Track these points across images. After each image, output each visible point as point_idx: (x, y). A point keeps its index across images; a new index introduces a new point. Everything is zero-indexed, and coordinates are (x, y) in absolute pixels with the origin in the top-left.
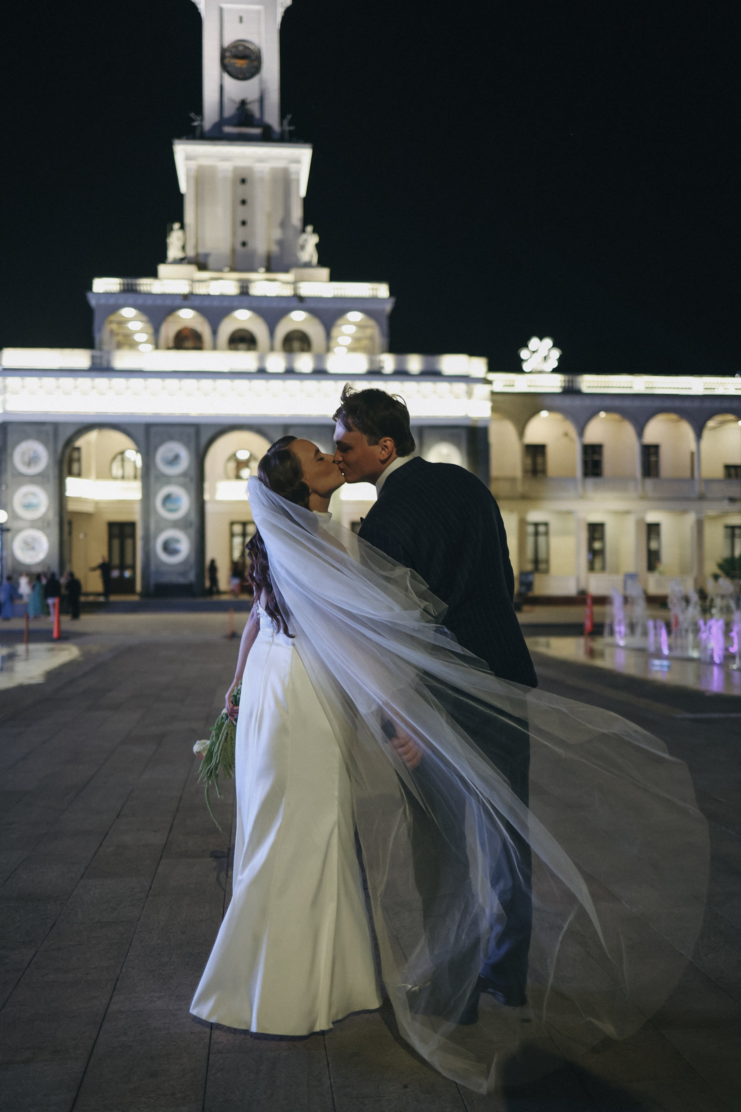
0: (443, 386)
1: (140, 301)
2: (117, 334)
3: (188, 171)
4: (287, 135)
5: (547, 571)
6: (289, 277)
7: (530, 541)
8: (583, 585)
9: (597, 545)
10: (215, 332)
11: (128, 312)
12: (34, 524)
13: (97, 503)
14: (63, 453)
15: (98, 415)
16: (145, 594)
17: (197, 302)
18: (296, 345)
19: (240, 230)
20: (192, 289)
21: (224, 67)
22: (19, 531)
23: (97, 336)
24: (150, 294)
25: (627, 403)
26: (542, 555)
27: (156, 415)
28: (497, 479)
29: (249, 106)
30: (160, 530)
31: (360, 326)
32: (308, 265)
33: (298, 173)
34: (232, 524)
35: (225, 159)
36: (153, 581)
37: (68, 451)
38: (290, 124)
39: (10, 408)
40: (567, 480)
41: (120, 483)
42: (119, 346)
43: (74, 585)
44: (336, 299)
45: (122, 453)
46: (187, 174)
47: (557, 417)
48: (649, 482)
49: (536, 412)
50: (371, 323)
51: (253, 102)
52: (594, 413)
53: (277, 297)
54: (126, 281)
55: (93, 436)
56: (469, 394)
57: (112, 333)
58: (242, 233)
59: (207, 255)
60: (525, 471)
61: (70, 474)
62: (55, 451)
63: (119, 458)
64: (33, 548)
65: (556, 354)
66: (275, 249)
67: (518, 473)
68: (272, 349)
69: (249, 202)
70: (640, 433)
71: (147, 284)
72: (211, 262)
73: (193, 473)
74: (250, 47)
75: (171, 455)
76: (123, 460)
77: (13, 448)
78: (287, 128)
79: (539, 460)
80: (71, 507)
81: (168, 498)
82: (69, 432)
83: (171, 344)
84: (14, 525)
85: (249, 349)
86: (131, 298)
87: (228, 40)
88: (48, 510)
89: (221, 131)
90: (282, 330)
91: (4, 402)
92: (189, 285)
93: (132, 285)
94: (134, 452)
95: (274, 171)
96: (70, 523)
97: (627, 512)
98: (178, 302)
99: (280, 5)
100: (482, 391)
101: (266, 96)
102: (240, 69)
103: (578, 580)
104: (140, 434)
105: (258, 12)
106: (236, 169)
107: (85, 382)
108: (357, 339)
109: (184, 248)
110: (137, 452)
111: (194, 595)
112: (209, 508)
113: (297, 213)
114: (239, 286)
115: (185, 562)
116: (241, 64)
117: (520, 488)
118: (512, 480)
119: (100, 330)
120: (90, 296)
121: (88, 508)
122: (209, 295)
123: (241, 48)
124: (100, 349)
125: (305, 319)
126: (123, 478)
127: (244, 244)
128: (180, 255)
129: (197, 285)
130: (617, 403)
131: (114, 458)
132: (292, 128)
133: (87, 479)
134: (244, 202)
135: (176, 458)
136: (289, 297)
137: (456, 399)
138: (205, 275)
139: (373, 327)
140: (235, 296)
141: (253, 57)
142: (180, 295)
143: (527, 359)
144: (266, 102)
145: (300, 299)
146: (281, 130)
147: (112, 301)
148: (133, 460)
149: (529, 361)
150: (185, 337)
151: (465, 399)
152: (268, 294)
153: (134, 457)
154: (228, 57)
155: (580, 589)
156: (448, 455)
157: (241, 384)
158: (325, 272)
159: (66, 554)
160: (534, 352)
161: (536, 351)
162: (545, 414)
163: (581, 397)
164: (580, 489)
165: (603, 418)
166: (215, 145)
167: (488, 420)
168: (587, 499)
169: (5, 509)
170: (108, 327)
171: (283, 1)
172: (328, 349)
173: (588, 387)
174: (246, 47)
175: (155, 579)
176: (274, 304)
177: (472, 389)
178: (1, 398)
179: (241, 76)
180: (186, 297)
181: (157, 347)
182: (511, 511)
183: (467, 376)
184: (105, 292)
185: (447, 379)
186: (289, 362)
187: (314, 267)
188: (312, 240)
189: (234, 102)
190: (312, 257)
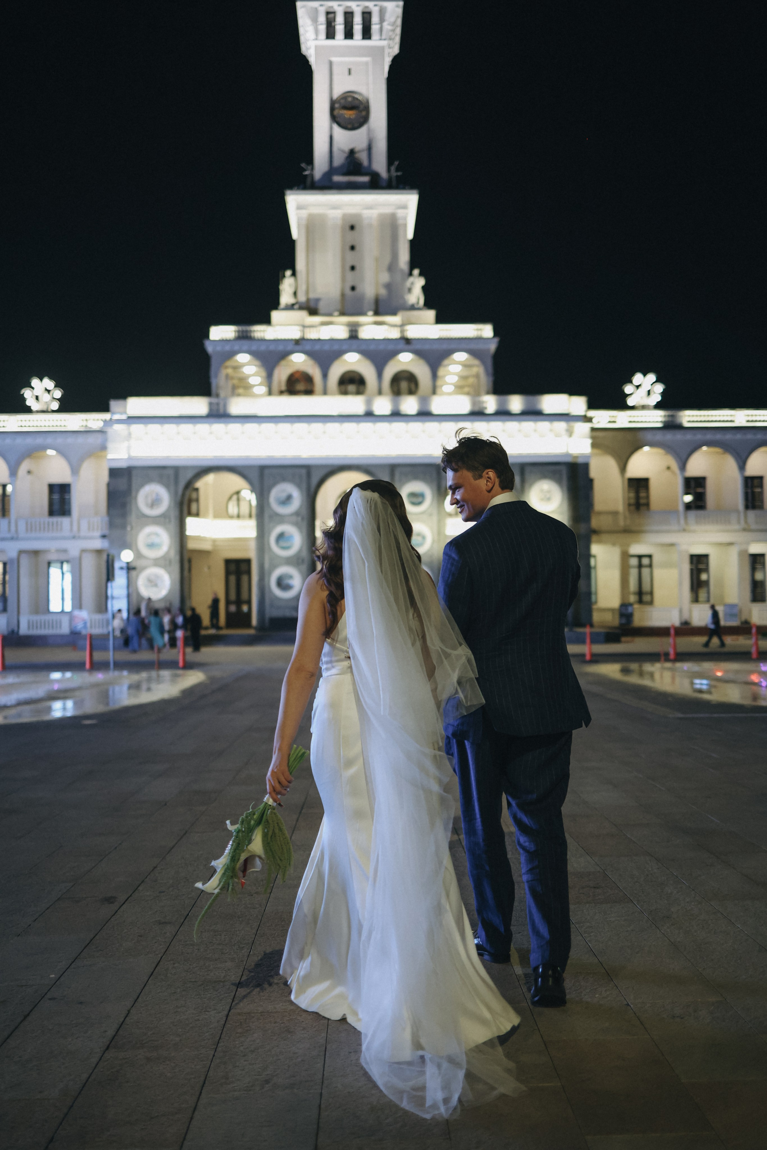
0: (543, 426)
1: (254, 348)
2: (232, 378)
3: (299, 219)
4: (394, 183)
5: (651, 603)
6: (396, 319)
7: (634, 573)
8: (686, 616)
9: (701, 577)
10: (325, 375)
11: (243, 358)
12: (157, 562)
13: (214, 541)
14: (183, 495)
15: (216, 458)
16: (261, 627)
17: (308, 347)
18: (403, 386)
19: (349, 274)
20: (304, 334)
21: (334, 118)
22: (144, 568)
23: (214, 382)
24: (263, 340)
25: (729, 436)
26: (646, 587)
27: (269, 458)
28: (600, 513)
29: (357, 155)
30: (274, 567)
31: (466, 365)
32: (413, 308)
33: (405, 218)
35: (335, 207)
36: (268, 614)
37: (187, 493)
38: (397, 170)
39: (134, 454)
40: (669, 512)
41: (235, 522)
42: (235, 392)
44: (440, 340)
45: (238, 493)
46: (298, 222)
47: (658, 451)
48: (751, 514)
49: (637, 447)
50: (476, 362)
51: (362, 151)
52: (697, 447)
53: (384, 340)
54: (240, 328)
55: (210, 478)
56: (570, 432)
57: (227, 377)
58: (351, 278)
59: (318, 300)
60: (628, 505)
61: (190, 514)
62: (176, 493)
63: (235, 497)
64: (156, 585)
65: (660, 388)
66: (383, 292)
67: (621, 507)
68: (380, 393)
69: (358, 247)
70: (742, 466)
71: (261, 331)
72: (322, 307)
73: (305, 512)
74: (359, 98)
75: (284, 495)
76: (238, 500)
77: (137, 491)
78: (394, 174)
79: (643, 494)
80: (191, 545)
81: (281, 536)
82: (189, 475)
83: (284, 387)
84: (138, 564)
85: (358, 392)
86: (245, 344)
87: (338, 91)
88: (170, 548)
89: (330, 180)
90: (390, 371)
91: (129, 448)
92: (300, 331)
93: (247, 331)
94: (249, 492)
95: (382, 217)
96: (190, 561)
97: (731, 544)
98: (290, 347)
99: (387, 55)
100: (583, 428)
101: (374, 145)
102: (350, 119)
103: (681, 611)
104: (254, 475)
105: (367, 63)
106: (345, 217)
107: (203, 428)
108: (464, 378)
109: (295, 294)
110: (252, 491)
113: (404, 256)
114: (348, 331)
116: (350, 115)
117: (621, 521)
118: (615, 513)
119: (216, 376)
120: (207, 344)
121: (206, 546)
122: (319, 340)
123: (350, 99)
124: (217, 396)
125: (412, 360)
126: (238, 516)
127: (353, 288)
128: (292, 300)
129: (307, 330)
130: (719, 436)
131: (230, 498)
132: (399, 174)
133: (205, 518)
134: (353, 248)
135: (289, 498)
136: (396, 339)
137: (556, 436)
138: (316, 319)
139: (477, 366)
140: (345, 340)
141: (362, 107)
142: (292, 340)
143: (631, 394)
144: (374, 150)
145: (408, 341)
146: (389, 177)
147: (227, 348)
148: (248, 499)
149: (633, 396)
150: (297, 381)
151: (565, 437)
152: (376, 338)
153: (249, 496)
154: (337, 108)
155: (683, 620)
156: (549, 492)
157: (350, 427)
158: (431, 314)
159: (186, 590)
160: (638, 387)
161: (640, 385)
162: (646, 449)
163: (682, 432)
164: (682, 521)
165: (705, 452)
166: (325, 194)
167: (588, 457)
168: (690, 531)
169: (130, 548)
170: (224, 372)
171: (391, 50)
172: (434, 392)
173: (689, 422)
174: (354, 98)
175: (271, 612)
176: (381, 347)
177: (573, 427)
178: (126, 444)
179: (349, 126)
180: (297, 342)
181: (270, 393)
182: (614, 544)
183: (567, 415)
184: (221, 339)
185: (548, 417)
186: (396, 404)
187: (419, 309)
188: (418, 282)
189: (343, 151)
190: (419, 299)
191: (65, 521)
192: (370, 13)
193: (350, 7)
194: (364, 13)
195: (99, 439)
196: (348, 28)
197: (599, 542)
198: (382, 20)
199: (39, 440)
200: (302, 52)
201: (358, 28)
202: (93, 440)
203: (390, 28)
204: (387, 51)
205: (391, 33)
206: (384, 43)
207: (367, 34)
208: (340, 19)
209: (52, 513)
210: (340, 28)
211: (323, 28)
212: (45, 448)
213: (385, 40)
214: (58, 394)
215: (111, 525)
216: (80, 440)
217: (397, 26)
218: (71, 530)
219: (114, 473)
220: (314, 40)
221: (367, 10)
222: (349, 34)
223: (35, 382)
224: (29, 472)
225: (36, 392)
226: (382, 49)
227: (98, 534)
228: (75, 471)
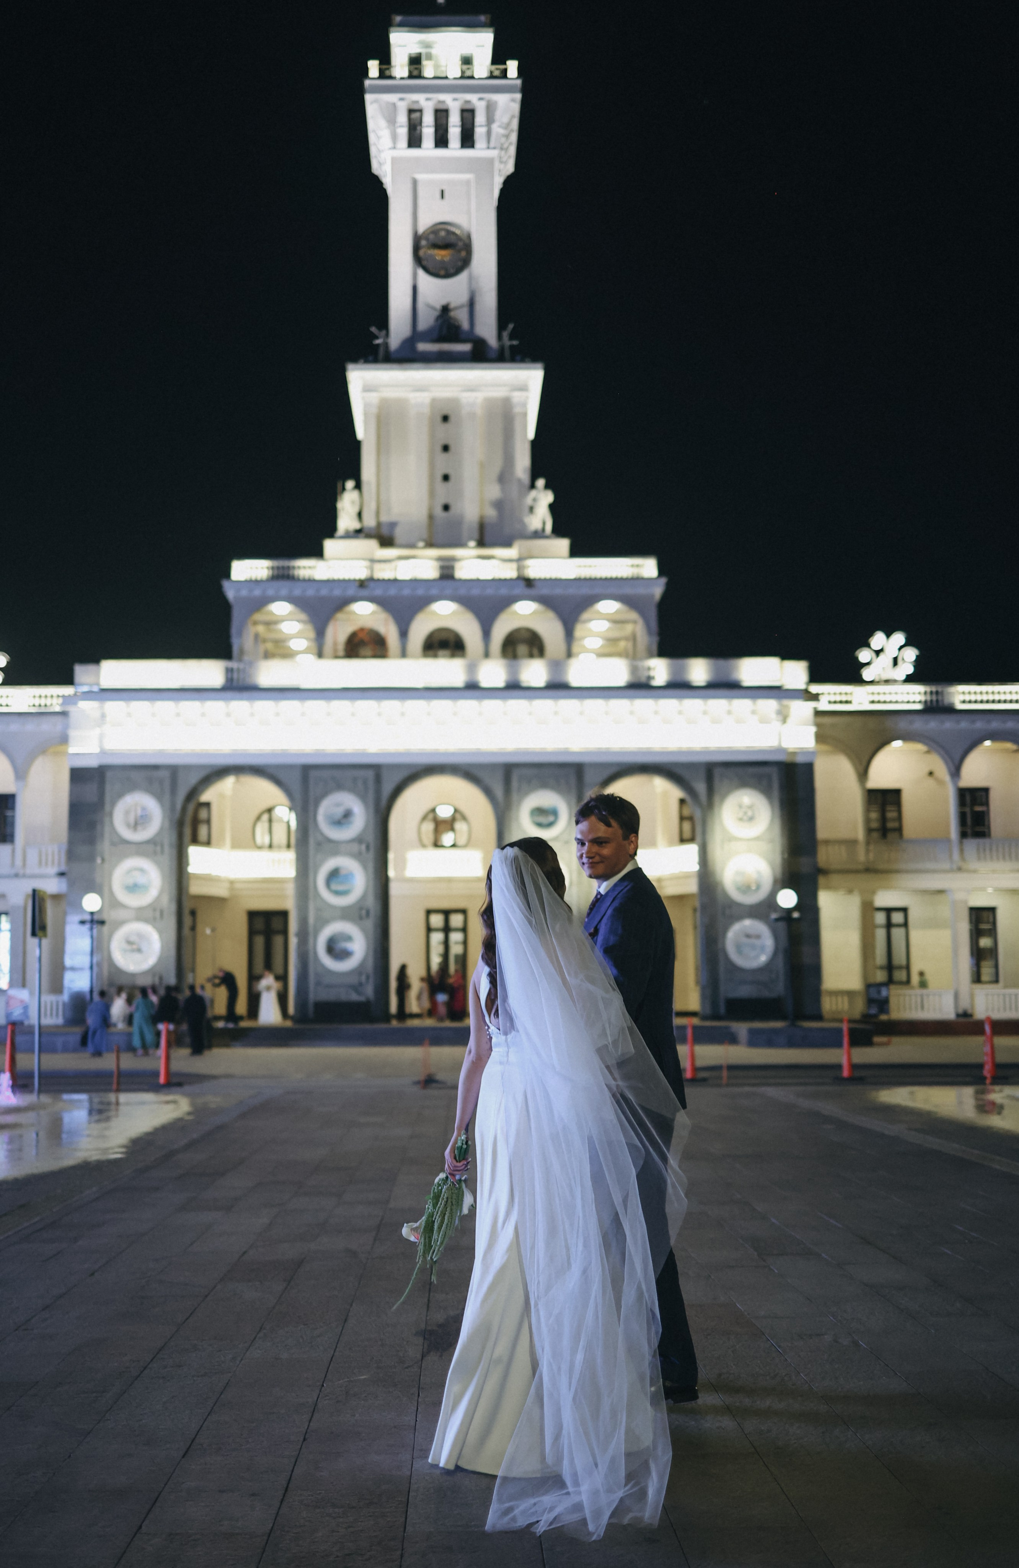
0: (742, 705)
1: (297, 592)
2: (265, 641)
3: (366, 406)
4: (507, 353)
6: (512, 552)
7: (880, 934)
8: (964, 1004)
9: (985, 942)
10: (404, 634)
11: (280, 608)
12: (141, 914)
13: (232, 883)
14: (184, 809)
15: (234, 754)
16: (302, 1016)
17: (378, 592)
18: (522, 649)
19: (441, 486)
20: (372, 572)
21: (419, 260)
22: (120, 923)
23: (235, 642)
24: (311, 581)
26: (899, 958)
27: (318, 753)
28: (827, 842)
29: (452, 314)
30: (323, 922)
31: (616, 621)
32: (538, 535)
33: (524, 405)
34: (429, 912)
35: (420, 388)
36: (312, 997)
37: (191, 807)
38: (512, 337)
39: (109, 745)
40: (935, 842)
41: (266, 854)
42: (267, 655)
43: (197, 1004)
44: (579, 581)
45: (270, 810)
46: (365, 410)
47: (917, 748)
49: (884, 741)
50: (634, 615)
51: (461, 307)
52: (976, 743)
53: (493, 580)
54: (277, 563)
55: (228, 783)
56: (784, 717)
57: (257, 636)
58: (443, 493)
59: (393, 525)
60: (869, 831)
61: (195, 841)
62: (172, 807)
63: (265, 817)
64: (139, 950)
65: (911, 654)
66: (491, 513)
67: (860, 834)
68: (487, 655)
69: (453, 447)
71: (308, 567)
72: (399, 534)
73: (371, 838)
74: (456, 232)
75: (339, 812)
76: (270, 821)
77: (113, 804)
78: (507, 342)
79: (891, 815)
80: (195, 889)
81: (334, 874)
82: (193, 779)
83: (341, 651)
84: (110, 916)
85: (453, 656)
86: (284, 587)
87: (425, 223)
88: (162, 891)
89: (414, 349)
90: (502, 628)
91: (101, 737)
92: (368, 568)
93: (289, 568)
94: (287, 810)
95: (490, 403)
96: (193, 913)
98: (351, 592)
99: (498, 173)
100: (802, 710)
101: (478, 299)
102: (442, 262)
103: (956, 996)
104: (295, 781)
105: (468, 182)
106: (435, 402)
107: (216, 707)
108: (612, 641)
109: (360, 515)
110: (290, 809)
111: (372, 1020)
112: (395, 890)
113: (523, 461)
114: (438, 567)
115: (359, 970)
116: (442, 256)
117: (861, 855)
118: (851, 843)
119: (240, 634)
120: (226, 584)
121: (221, 891)
122: (395, 580)
123: (443, 233)
124: (240, 660)
125: (535, 612)
126: (271, 846)
127: (446, 508)
128: (354, 524)
129: (377, 566)
130: (1010, 724)
131: (259, 818)
132: (515, 343)
133: (218, 848)
134: (446, 448)
135: (348, 815)
136: (511, 580)
137: (761, 722)
138: (391, 552)
139: (635, 622)
140: (434, 580)
141: (460, 244)
142: (355, 580)
143: (868, 664)
144: (478, 307)
145: (529, 583)
146: (499, 346)
147: (257, 592)
148: (286, 820)
149: (872, 666)
150: (362, 640)
151: (776, 724)
152: (482, 577)
153: (286, 815)
154: (424, 247)
155: (960, 1011)
156: (751, 807)
157: (442, 706)
158: (564, 544)
159: (187, 959)
160: (878, 653)
161: (882, 650)
162: (897, 744)
163: (954, 717)
164: (956, 856)
165: (989, 749)
166: (406, 369)
167: (813, 753)
168: (968, 871)
169: (100, 893)
170: (251, 630)
171: (502, 166)
172: (569, 654)
173: (964, 702)
174: (449, 232)
175: (315, 995)
176: (489, 591)
177: (787, 707)
178: (97, 731)
179: (442, 273)
180: (362, 584)
181: (321, 656)
182: (850, 891)
183: (778, 688)
184: (248, 579)
185: (749, 692)
186: (513, 671)
187: (547, 537)
188: (544, 498)
189: (433, 308)
190: (544, 523)
191: (4, 850)
192: (472, 111)
193: (443, 102)
194: (463, 111)
195: (58, 725)
196: (441, 132)
197: (828, 888)
198: (490, 120)
200: (372, 171)
201: (454, 132)
202: (47, 727)
203: (502, 131)
204: (497, 165)
205: (503, 140)
206: (493, 153)
207: (468, 140)
208: (428, 119)
210: (428, 132)
211: (403, 132)
213: (494, 148)
215: (71, 855)
216: (30, 726)
217: (512, 131)
218: (13, 864)
219: (78, 775)
220: (390, 149)
221: (468, 107)
222: (441, 141)
226: (491, 161)
227: (53, 870)
228: (21, 774)
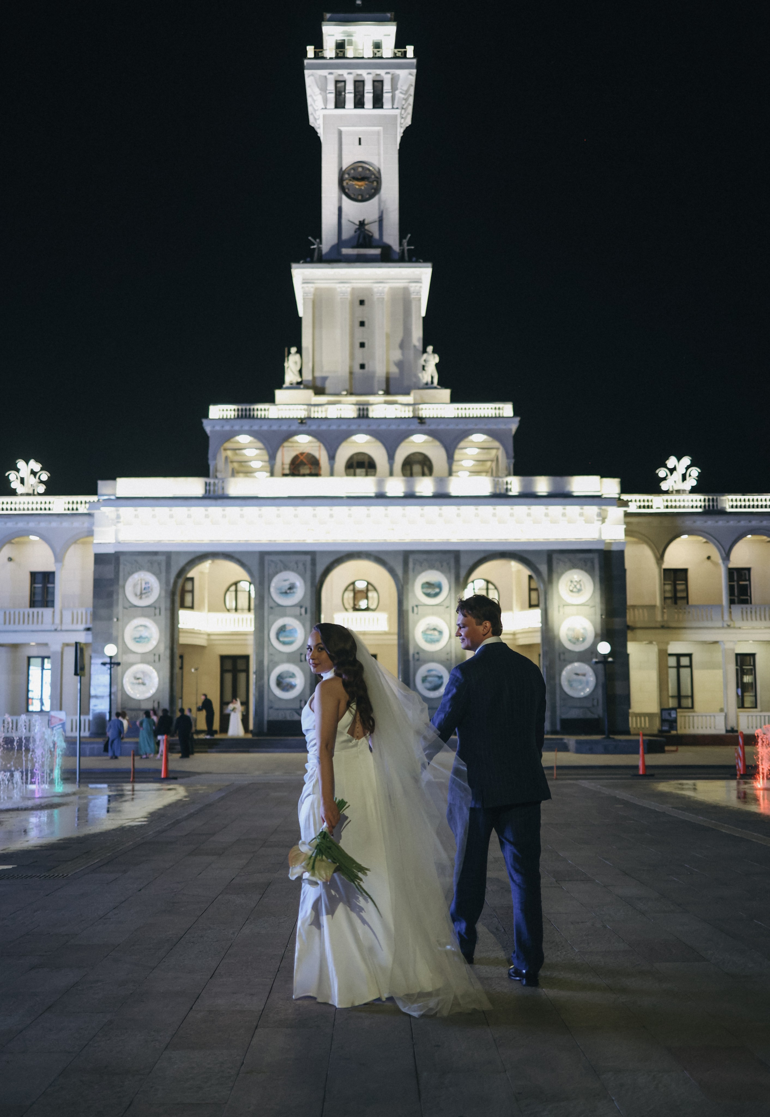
0: (573, 510)
1: (256, 428)
2: (232, 461)
3: (305, 294)
4: (406, 256)
5: (691, 708)
6: (409, 399)
7: (672, 673)
8: (732, 723)
9: (747, 679)
10: (332, 458)
11: (244, 439)
12: (145, 658)
13: (209, 636)
14: (175, 583)
15: (212, 544)
16: (259, 731)
17: (314, 427)
18: (417, 468)
19: (358, 351)
20: (309, 413)
21: (342, 188)
22: (132, 664)
23: (211, 463)
24: (266, 419)
26: (686, 690)
27: (271, 544)
28: (634, 607)
29: (367, 227)
30: (274, 664)
31: (484, 448)
32: (428, 386)
33: (419, 293)
35: (343, 281)
36: (265, 717)
37: (180, 582)
38: (409, 243)
39: (122, 538)
40: (711, 607)
41: (233, 615)
42: (234, 473)
43: (186, 722)
44: (456, 419)
45: (236, 584)
46: (305, 297)
47: (697, 540)
49: (674, 536)
50: (497, 444)
52: (740, 536)
53: (396, 419)
54: (241, 407)
55: (206, 566)
56: (602, 518)
57: (226, 459)
58: (360, 355)
59: (324, 379)
60: (664, 599)
61: (183, 606)
62: (167, 582)
63: (233, 589)
64: (143, 684)
65: (695, 472)
66: (394, 370)
67: (658, 601)
68: (391, 474)
69: (366, 324)
71: (263, 410)
72: (329, 386)
73: (308, 603)
74: (369, 168)
75: (287, 584)
76: (236, 591)
77: (125, 580)
78: (406, 248)
79: (680, 587)
80: (183, 640)
81: (282, 629)
82: (182, 562)
83: (287, 470)
84: (123, 659)
85: (368, 474)
86: (246, 424)
87: (347, 162)
88: (159, 642)
89: (339, 253)
90: (402, 453)
91: (117, 532)
92: (306, 410)
93: (248, 410)
94: (248, 583)
95: (394, 291)
96: (181, 657)
98: (294, 427)
99: (399, 126)
100: (616, 513)
101: (384, 216)
102: (359, 190)
103: (726, 717)
104: (254, 563)
105: (378, 133)
106: (354, 291)
107: (198, 511)
108: (480, 462)
109: (300, 372)
110: (251, 583)
113: (417, 333)
114: (357, 409)
115: (300, 698)
116: (361, 185)
117: (658, 616)
118: (652, 607)
119: (215, 458)
120: (205, 421)
121: (201, 641)
122: (326, 419)
123: (360, 169)
124: (215, 477)
125: (426, 442)
126: (236, 609)
127: (362, 366)
128: (296, 379)
129: (313, 409)
130: (765, 523)
131: (228, 588)
132: (410, 247)
133: (200, 611)
134: (362, 324)
135: (292, 587)
136: (409, 418)
137: (586, 522)
138: (322, 399)
139: (497, 449)
140: (353, 419)
141: (373, 177)
142: (297, 419)
143: (664, 478)
144: (385, 222)
145: (422, 420)
146: (400, 250)
147: (227, 428)
148: (247, 591)
149: (667, 480)
150: (302, 464)
151: (597, 524)
152: (388, 416)
153: (247, 587)
154: (346, 179)
155: (728, 728)
156: (578, 582)
157: (359, 511)
158: (446, 393)
159: (177, 688)
160: (671, 471)
161: (674, 469)
162: (684, 537)
163: (724, 517)
164: (726, 617)
165: (750, 541)
166: (333, 267)
167: (624, 543)
168: (735, 628)
169: (116, 643)
170: (223, 454)
171: (402, 120)
172: (450, 473)
173: (731, 507)
174: (364, 169)
175: (268, 715)
176: (393, 426)
177: (605, 511)
178: (114, 528)
179: (359, 198)
180: (302, 421)
181: (272, 474)
182: (650, 642)
183: (599, 497)
184: (221, 418)
185: (578, 500)
186: (410, 485)
187: (434, 388)
188: (432, 360)
189: (353, 223)
190: (432, 378)
191: (47, 612)
192: (382, 82)
193: (360, 75)
194: (374, 82)
195: (85, 523)
196: (359, 97)
197: (634, 640)
198: (394, 88)
199: (21, 525)
200: (309, 125)
201: (368, 97)
202: (79, 524)
203: (402, 96)
204: (399, 120)
205: (404, 102)
206: (397, 112)
207: (378, 103)
208: (350, 88)
209: (33, 604)
210: (349, 97)
211: (332, 97)
212: (27, 533)
213: (397, 108)
214: (45, 476)
215: (95, 616)
216: (66, 524)
217: (409, 95)
218: (53, 623)
219: (100, 559)
220: (322, 110)
221: (378, 79)
222: (359, 103)
223: (21, 464)
224: (10, 559)
225: (22, 474)
226: (394, 118)
227: (82, 626)
228: (59, 558)
